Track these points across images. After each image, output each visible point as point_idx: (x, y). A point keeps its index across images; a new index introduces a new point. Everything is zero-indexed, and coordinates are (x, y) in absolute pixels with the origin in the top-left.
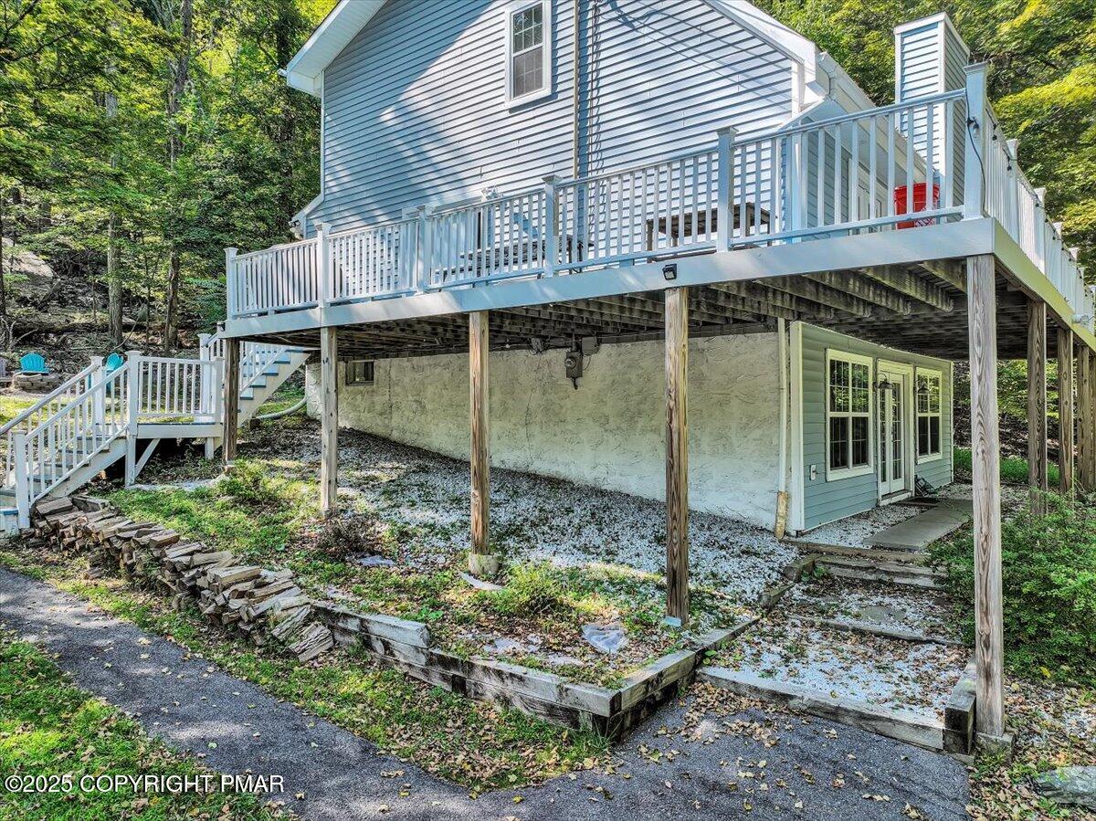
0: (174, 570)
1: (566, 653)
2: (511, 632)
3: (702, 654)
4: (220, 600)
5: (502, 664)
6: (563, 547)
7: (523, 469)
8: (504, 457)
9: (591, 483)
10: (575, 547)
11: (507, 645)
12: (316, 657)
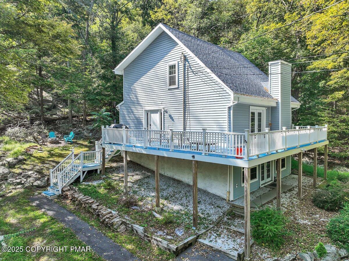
0: (94, 210)
1: (171, 235)
2: (161, 230)
3: (198, 236)
4: (104, 218)
5: (158, 238)
6: (177, 204)
7: (172, 177)
8: (168, 173)
9: (187, 183)
10: (179, 204)
11: (160, 233)
12: (123, 232)
